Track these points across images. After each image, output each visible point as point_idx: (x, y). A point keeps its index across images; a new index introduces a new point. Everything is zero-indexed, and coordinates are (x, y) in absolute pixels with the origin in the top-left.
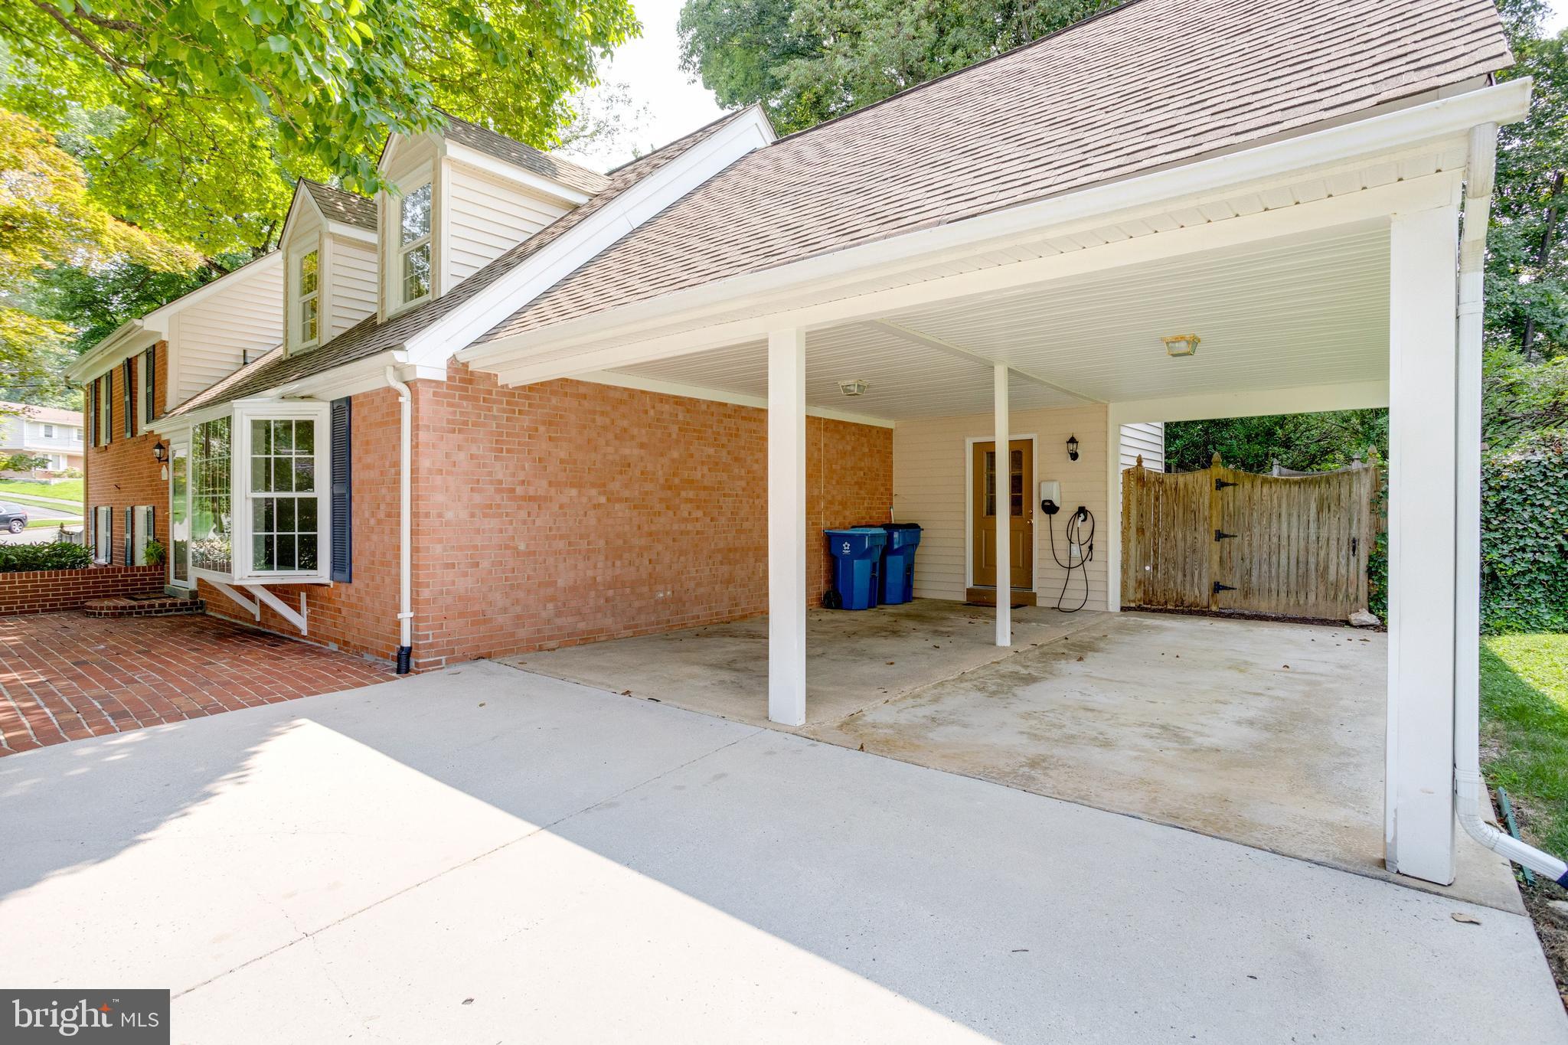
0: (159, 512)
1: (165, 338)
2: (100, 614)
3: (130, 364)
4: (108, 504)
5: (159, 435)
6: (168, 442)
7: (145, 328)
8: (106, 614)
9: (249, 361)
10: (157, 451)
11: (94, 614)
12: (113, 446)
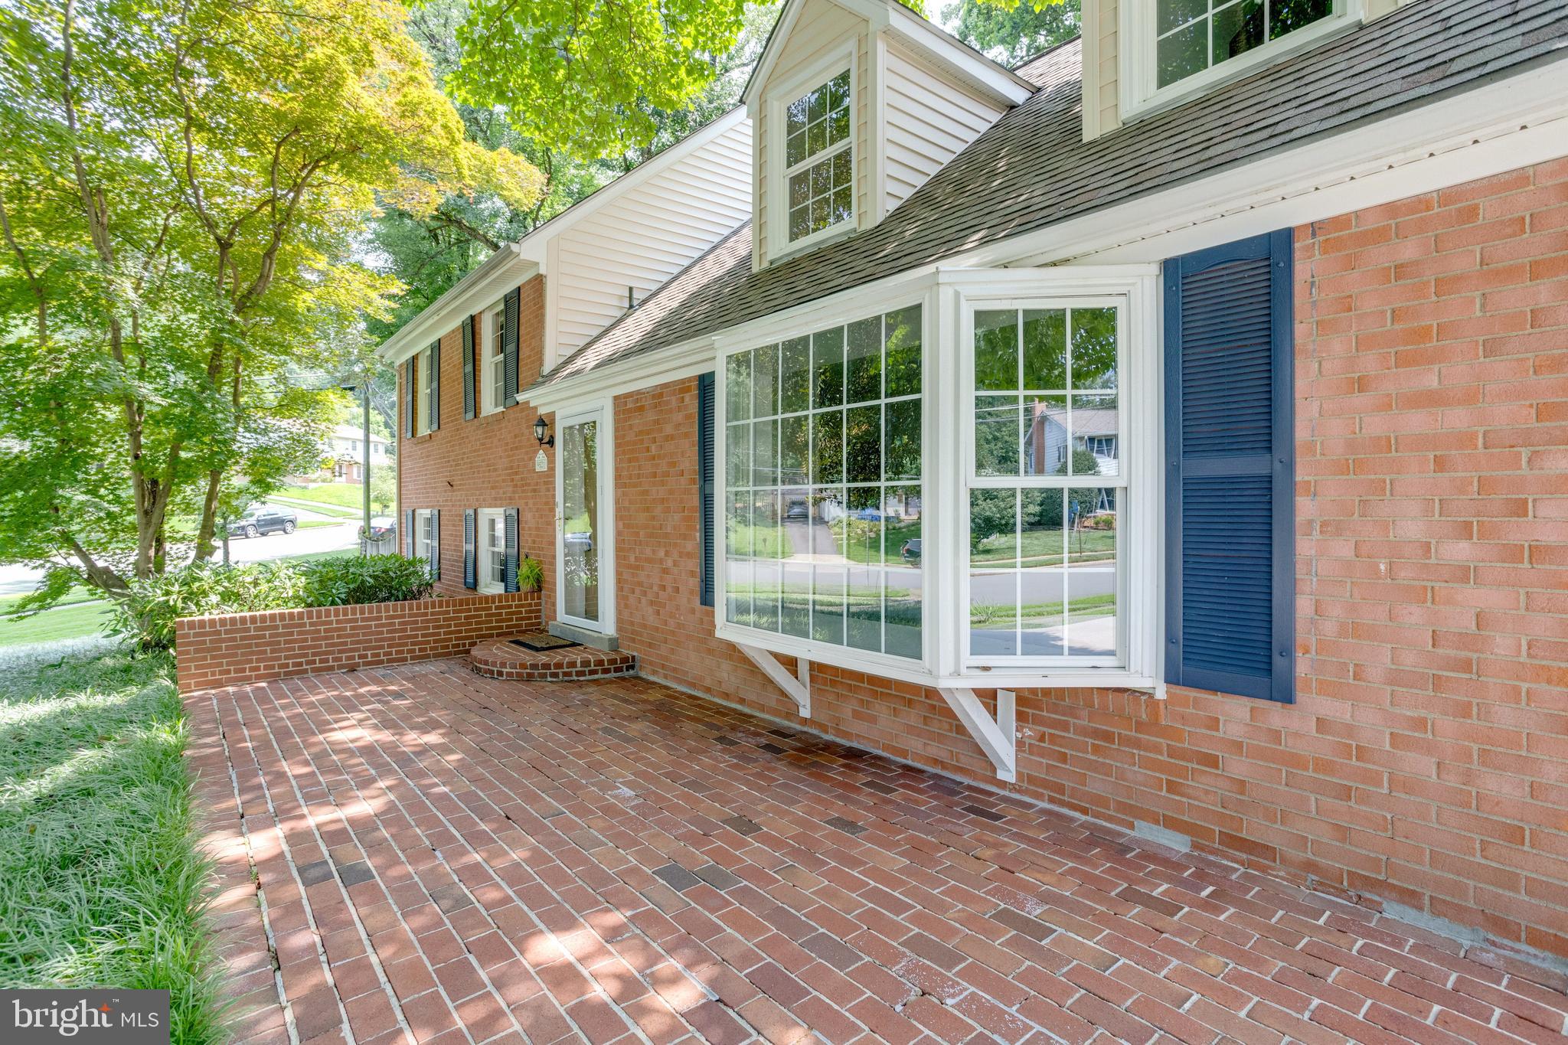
0: (527, 517)
1: (542, 271)
2: (500, 674)
3: (472, 325)
4: (432, 507)
5: (535, 408)
6: (552, 415)
7: (522, 257)
8: (509, 674)
9: (635, 303)
10: (540, 430)
11: (492, 672)
12: (442, 433)
